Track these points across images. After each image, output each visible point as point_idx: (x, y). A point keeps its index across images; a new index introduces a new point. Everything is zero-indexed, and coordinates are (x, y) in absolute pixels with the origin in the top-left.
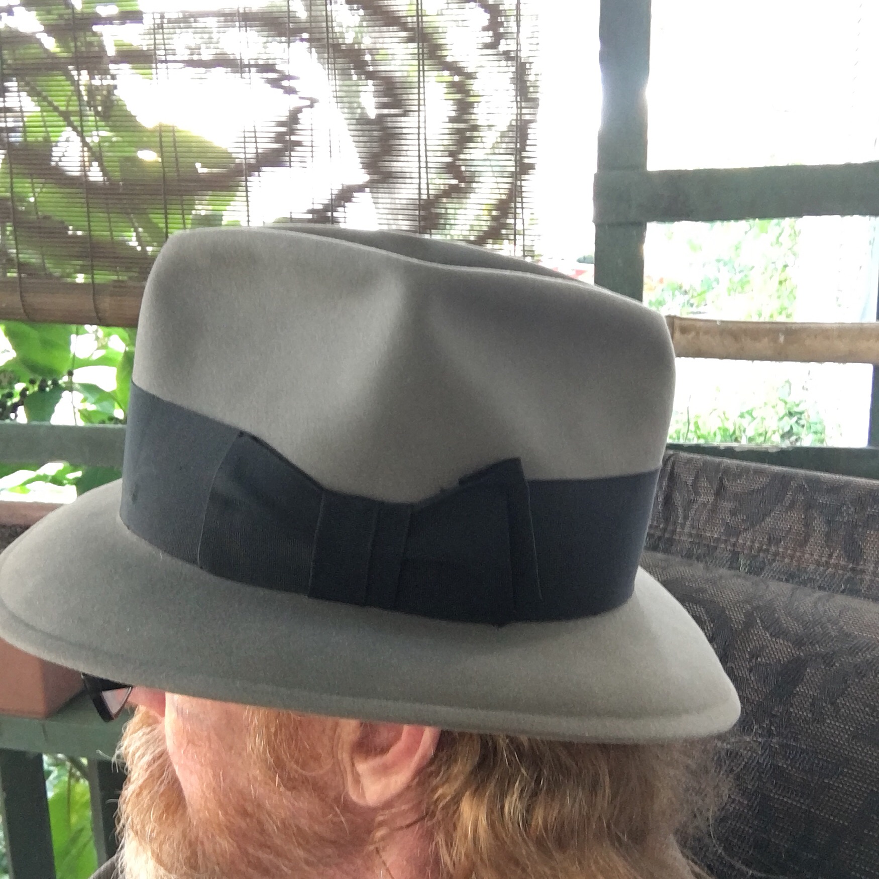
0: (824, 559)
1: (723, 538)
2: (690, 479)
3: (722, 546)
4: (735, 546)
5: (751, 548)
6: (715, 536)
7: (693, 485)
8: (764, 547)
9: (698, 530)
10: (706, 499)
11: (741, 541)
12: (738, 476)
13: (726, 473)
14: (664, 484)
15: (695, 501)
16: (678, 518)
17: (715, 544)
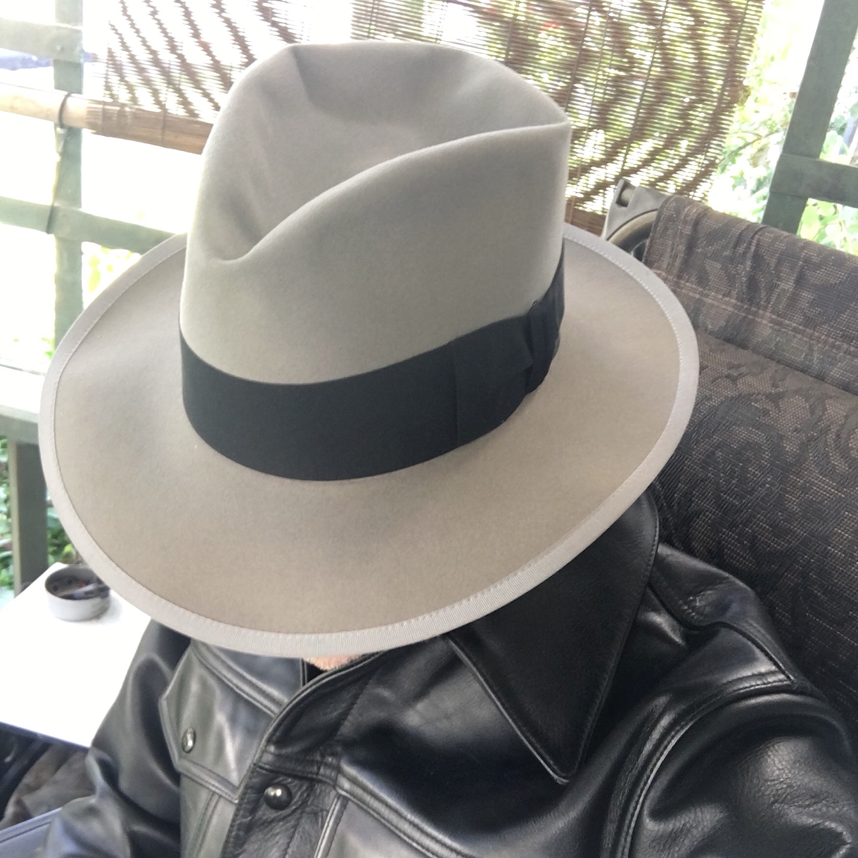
1: (801, 327)
2: (773, 262)
3: (799, 336)
4: (811, 337)
5: (825, 342)
6: (794, 325)
7: (776, 268)
8: (837, 343)
9: (779, 315)
10: (788, 285)
11: (817, 334)
12: (818, 266)
13: (807, 261)
14: (749, 263)
15: (777, 286)
16: (761, 301)
17: (793, 333)
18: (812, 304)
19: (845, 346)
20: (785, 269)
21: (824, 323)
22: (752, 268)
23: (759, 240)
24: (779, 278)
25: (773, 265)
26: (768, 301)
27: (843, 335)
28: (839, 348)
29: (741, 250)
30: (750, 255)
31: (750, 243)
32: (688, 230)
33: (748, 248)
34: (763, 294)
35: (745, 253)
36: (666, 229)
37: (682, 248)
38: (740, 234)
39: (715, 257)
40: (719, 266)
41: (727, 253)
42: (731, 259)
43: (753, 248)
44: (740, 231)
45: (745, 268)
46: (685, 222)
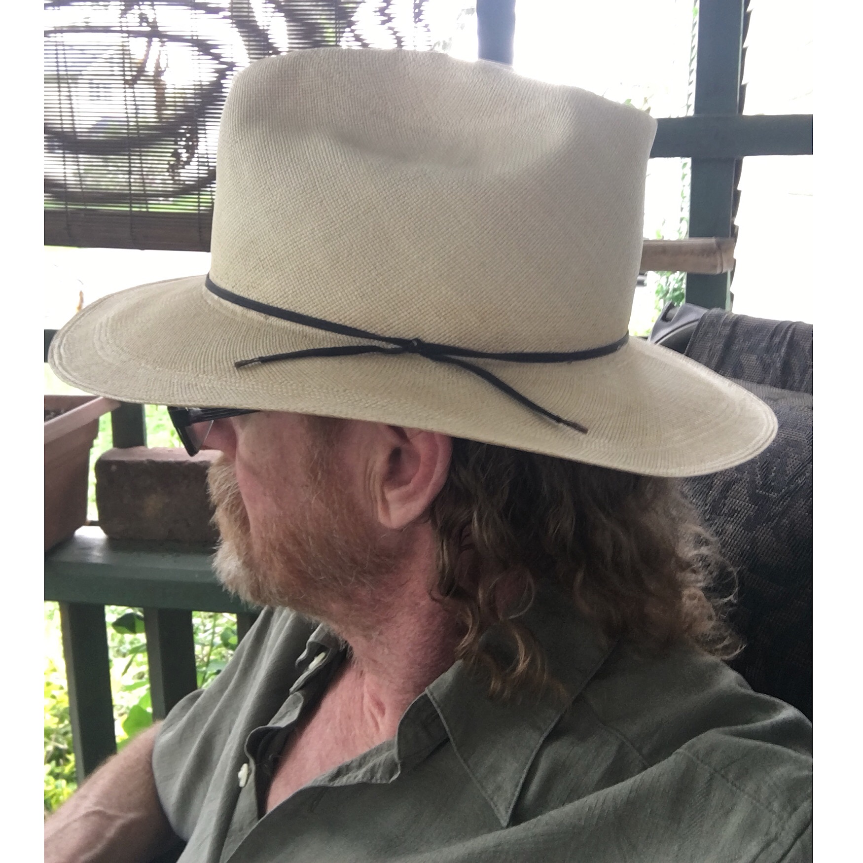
14: (783, 350)
22: (788, 354)
23: (794, 329)
25: (807, 349)
29: (777, 340)
30: (786, 343)
31: (786, 332)
32: (727, 331)
33: (784, 339)
34: (797, 377)
35: (781, 343)
36: (706, 333)
37: (720, 346)
38: (777, 327)
39: (751, 350)
41: (763, 344)
42: (768, 350)
43: (788, 336)
44: (776, 325)
45: (780, 355)
46: (725, 324)
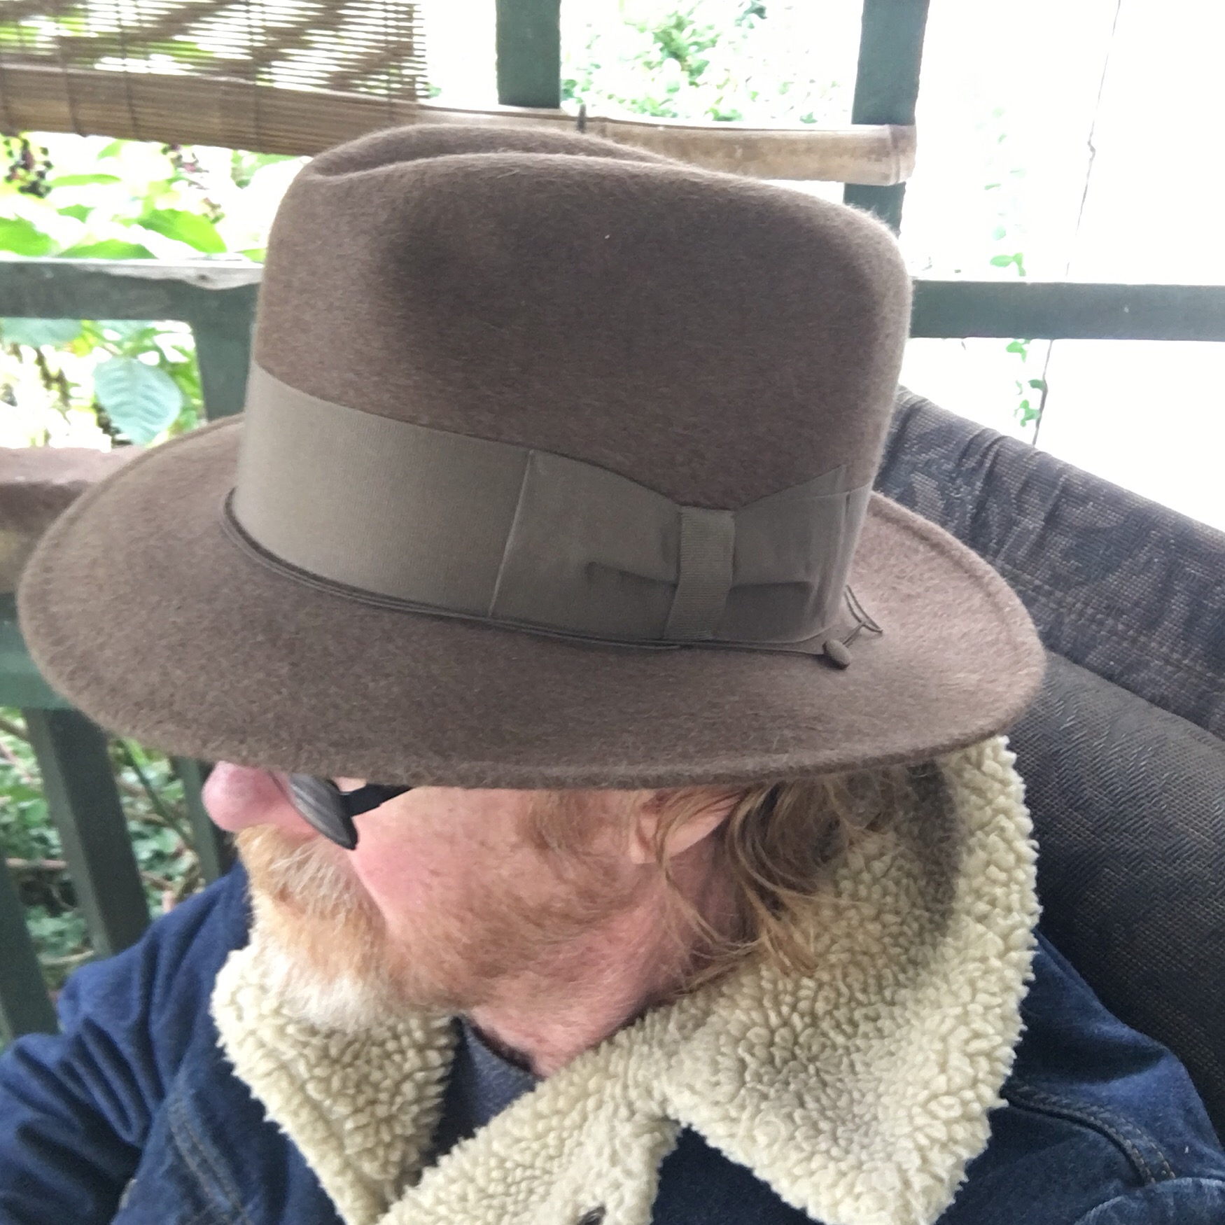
0: (1175, 656)
1: (1047, 587)
2: (1015, 486)
3: (1043, 600)
4: (1060, 603)
5: (1081, 614)
6: (1037, 582)
7: (1018, 498)
8: (1099, 616)
9: (1015, 566)
10: (1033, 523)
11: (1070, 599)
12: (1084, 500)
13: (1066, 490)
14: (979, 484)
15: (1016, 523)
16: (991, 541)
17: (1034, 594)
18: (1066, 555)
19: (1110, 622)
20: (1033, 499)
21: (1081, 584)
22: (983, 490)
23: (997, 454)
24: (1021, 511)
25: (1014, 492)
26: (1001, 543)
27: (1108, 607)
28: (1101, 624)
29: (971, 463)
30: (984, 472)
31: (984, 456)
33: (981, 463)
34: (995, 530)
35: (974, 471)
38: (971, 441)
39: (930, 470)
40: (934, 484)
41: (949, 466)
42: (954, 476)
43: (987, 465)
44: (971, 436)
45: (973, 490)
